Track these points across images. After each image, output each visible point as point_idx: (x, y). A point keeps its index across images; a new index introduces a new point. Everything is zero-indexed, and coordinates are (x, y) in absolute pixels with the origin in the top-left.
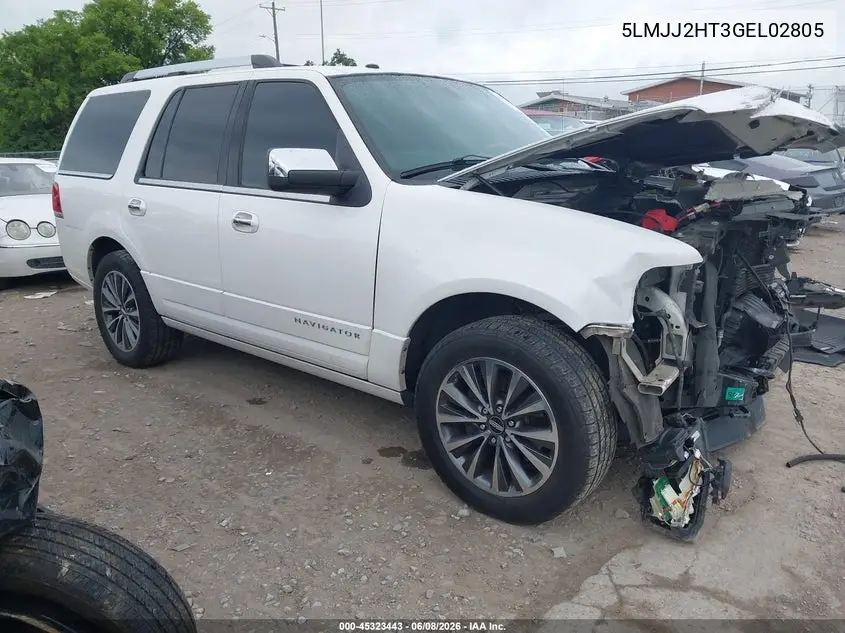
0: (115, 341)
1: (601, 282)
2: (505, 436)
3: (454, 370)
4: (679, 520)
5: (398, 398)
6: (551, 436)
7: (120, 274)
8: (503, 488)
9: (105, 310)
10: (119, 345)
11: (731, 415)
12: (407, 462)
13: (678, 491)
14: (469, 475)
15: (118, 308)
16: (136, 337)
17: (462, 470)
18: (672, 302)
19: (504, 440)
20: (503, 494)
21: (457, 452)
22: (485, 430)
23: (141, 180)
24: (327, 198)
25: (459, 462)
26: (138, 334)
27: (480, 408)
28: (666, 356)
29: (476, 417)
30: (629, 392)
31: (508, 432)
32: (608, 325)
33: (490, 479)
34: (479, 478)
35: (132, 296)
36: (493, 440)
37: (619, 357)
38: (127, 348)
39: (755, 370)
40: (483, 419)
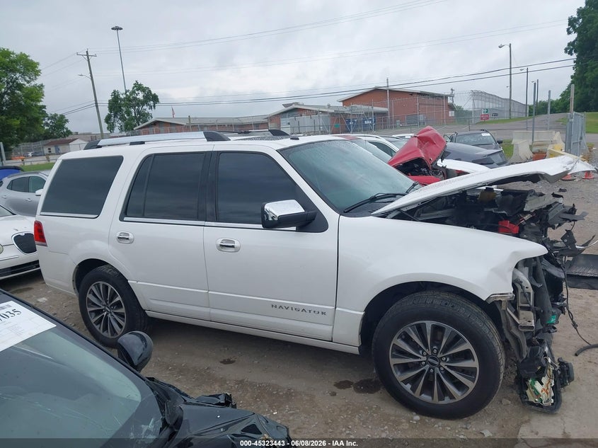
0: (101, 331)
1: (495, 270)
2: (440, 366)
3: (402, 330)
4: (547, 401)
5: (356, 351)
6: (474, 364)
7: (105, 283)
8: (441, 398)
9: (89, 309)
10: (105, 334)
11: (549, 332)
12: (358, 390)
13: (542, 384)
14: (417, 394)
15: (103, 307)
16: (121, 326)
17: (411, 392)
18: (521, 274)
19: (440, 370)
20: (441, 402)
21: (406, 382)
22: (425, 365)
23: (126, 219)
24: (294, 228)
25: (408, 387)
26: (123, 324)
27: (421, 352)
28: (521, 305)
29: (418, 358)
30: (514, 331)
31: (442, 364)
32: (501, 294)
33: (432, 395)
34: (423, 395)
35: (119, 298)
36: (432, 370)
37: (505, 311)
38: (112, 335)
39: (558, 303)
40: (425, 358)
